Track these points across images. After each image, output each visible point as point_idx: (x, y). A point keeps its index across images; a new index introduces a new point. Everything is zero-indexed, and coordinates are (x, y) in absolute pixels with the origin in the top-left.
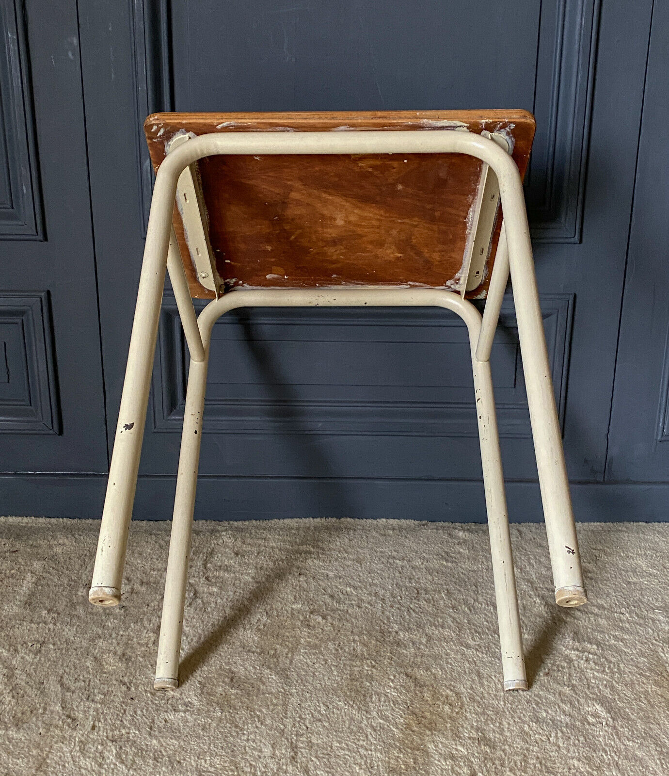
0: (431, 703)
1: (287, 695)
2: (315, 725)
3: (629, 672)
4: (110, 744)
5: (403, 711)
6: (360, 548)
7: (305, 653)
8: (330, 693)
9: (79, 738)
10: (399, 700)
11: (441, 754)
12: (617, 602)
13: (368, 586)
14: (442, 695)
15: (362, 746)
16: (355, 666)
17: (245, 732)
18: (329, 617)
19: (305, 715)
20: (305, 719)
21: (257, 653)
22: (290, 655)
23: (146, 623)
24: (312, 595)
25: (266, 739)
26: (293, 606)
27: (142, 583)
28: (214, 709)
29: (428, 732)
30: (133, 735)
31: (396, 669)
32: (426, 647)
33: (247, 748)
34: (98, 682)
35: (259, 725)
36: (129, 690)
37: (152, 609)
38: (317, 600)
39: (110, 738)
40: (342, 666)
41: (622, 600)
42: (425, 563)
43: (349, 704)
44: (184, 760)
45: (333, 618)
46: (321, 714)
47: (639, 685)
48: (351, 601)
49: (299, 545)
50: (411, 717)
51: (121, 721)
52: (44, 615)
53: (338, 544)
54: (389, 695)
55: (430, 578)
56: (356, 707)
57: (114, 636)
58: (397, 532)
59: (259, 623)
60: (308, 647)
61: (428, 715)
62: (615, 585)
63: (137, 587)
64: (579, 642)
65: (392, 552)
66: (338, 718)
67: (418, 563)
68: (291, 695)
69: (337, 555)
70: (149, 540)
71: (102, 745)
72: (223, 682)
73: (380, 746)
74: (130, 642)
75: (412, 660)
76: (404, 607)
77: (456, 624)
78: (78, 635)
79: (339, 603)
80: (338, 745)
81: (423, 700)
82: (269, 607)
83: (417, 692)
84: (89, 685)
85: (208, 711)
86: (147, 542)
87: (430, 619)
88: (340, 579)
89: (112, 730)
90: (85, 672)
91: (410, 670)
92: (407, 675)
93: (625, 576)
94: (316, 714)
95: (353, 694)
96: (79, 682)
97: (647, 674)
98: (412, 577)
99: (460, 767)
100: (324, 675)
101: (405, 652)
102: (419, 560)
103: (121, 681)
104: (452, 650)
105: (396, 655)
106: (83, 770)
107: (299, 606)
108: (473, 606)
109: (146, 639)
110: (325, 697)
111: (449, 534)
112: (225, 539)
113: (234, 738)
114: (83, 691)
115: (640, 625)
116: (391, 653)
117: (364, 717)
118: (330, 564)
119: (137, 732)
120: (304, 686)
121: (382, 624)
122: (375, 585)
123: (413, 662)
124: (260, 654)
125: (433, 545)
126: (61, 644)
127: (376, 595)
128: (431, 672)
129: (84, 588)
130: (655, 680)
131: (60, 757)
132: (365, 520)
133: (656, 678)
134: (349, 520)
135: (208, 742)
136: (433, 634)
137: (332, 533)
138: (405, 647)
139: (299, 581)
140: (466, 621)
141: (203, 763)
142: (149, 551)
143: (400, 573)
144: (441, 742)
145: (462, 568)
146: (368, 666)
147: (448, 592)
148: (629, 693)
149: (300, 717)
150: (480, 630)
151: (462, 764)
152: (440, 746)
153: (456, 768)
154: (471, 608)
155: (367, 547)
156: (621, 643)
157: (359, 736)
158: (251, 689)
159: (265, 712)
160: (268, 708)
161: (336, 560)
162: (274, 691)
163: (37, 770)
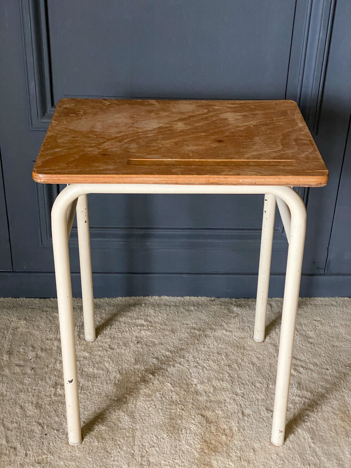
0: (215, 434)
1: (134, 430)
2: (151, 450)
3: (327, 411)
4: (37, 465)
5: (200, 440)
6: (173, 320)
7: (143, 400)
8: (159, 428)
9: (19, 462)
10: (197, 432)
12: (325, 361)
13: (179, 351)
14: (221, 429)
15: (177, 463)
16: (172, 409)
17: (112, 456)
18: (156, 374)
19: (145, 443)
20: (145, 446)
21: (115, 400)
22: (134, 402)
23: (48, 380)
24: (146, 358)
25: (124, 460)
26: (135, 367)
27: (42, 350)
28: (94, 440)
29: (213, 454)
30: (50, 459)
31: (195, 411)
32: (213, 395)
33: (114, 466)
34: (25, 423)
35: (119, 450)
36: (44, 429)
37: (50, 369)
38: (149, 362)
39: (37, 461)
40: (165, 409)
41: (328, 359)
42: (213, 332)
43: (169, 435)
45: (159, 375)
46: (154, 442)
47: (332, 420)
48: (169, 362)
49: (136, 320)
50: (204, 444)
51: (42, 450)
53: (160, 318)
54: (192, 429)
55: (216, 344)
56: (173, 438)
57: (30, 390)
58: (196, 308)
59: (115, 379)
60: (144, 396)
61: (213, 442)
62: (325, 347)
63: (39, 353)
64: (301, 391)
65: (193, 324)
66: (164, 445)
68: (136, 430)
69: (160, 327)
70: (43, 316)
71: (33, 466)
74: (40, 394)
75: (205, 404)
76: (200, 366)
77: (230, 378)
78: (8, 390)
79: (162, 364)
80: (164, 463)
81: (211, 432)
82: (120, 367)
83: (208, 427)
84: (19, 426)
85: (90, 442)
86: (41, 317)
87: (216, 375)
88: (162, 345)
89: (37, 456)
90: (16, 416)
91: (203, 412)
92: (202, 415)
93: (332, 341)
94: (151, 443)
95: (171, 428)
96: (13, 423)
97: (337, 412)
98: (205, 343)
100: (154, 416)
101: (201, 398)
102: (209, 331)
103: (38, 422)
104: (228, 397)
105: (196, 401)
107: (139, 366)
108: (241, 365)
109: (49, 392)
110: (156, 431)
111: (228, 309)
113: (106, 460)
114: (17, 430)
115: (337, 378)
116: (193, 400)
117: (178, 444)
118: (156, 334)
119: (52, 457)
120: (144, 423)
121: (187, 379)
122: (183, 349)
123: (205, 406)
124: (117, 402)
125: (218, 318)
127: (184, 357)
128: (216, 413)
129: (7, 354)
130: (341, 416)
132: (176, 297)
133: (342, 416)
134: (166, 297)
135: (92, 462)
136: (217, 386)
137: (156, 309)
138: (201, 395)
139: (137, 347)
140: (236, 376)
142: (43, 325)
143: (198, 341)
144: (220, 460)
145: (235, 336)
146: (180, 409)
147: (226, 354)
148: (325, 426)
149: (142, 445)
150: (244, 382)
152: (220, 462)
154: (239, 365)
155: (178, 321)
157: (175, 457)
158: (113, 426)
159: (123, 442)
160: (124, 440)
161: (159, 331)
162: (126, 427)
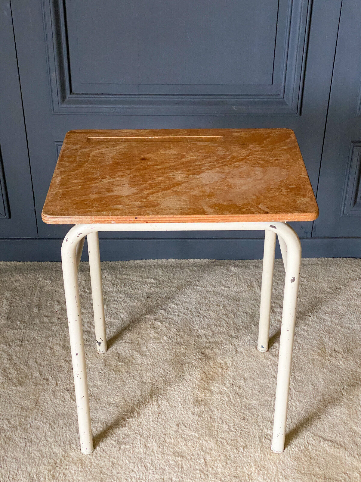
0: (213, 367)
2: (159, 379)
3: (307, 348)
4: (66, 392)
5: (200, 372)
6: (179, 279)
7: (153, 342)
8: (166, 363)
9: (51, 389)
10: (198, 366)
11: (216, 392)
13: (183, 304)
14: (218, 363)
15: (181, 389)
16: (177, 349)
17: (128, 384)
18: (164, 322)
20: (155, 377)
21: (130, 343)
22: (146, 344)
24: (155, 309)
25: (137, 387)
26: (146, 316)
28: (112, 373)
29: (211, 382)
31: (197, 350)
32: (212, 338)
33: (129, 392)
34: (54, 361)
35: (134, 380)
36: (70, 365)
38: (158, 313)
39: (66, 389)
40: (171, 349)
41: (311, 308)
42: (213, 288)
43: (175, 368)
44: (101, 398)
45: (166, 323)
47: (310, 355)
48: (175, 313)
49: (146, 279)
50: (203, 374)
51: (70, 381)
52: (19, 324)
53: (167, 277)
54: (193, 363)
55: (215, 298)
56: (178, 370)
57: (57, 335)
58: (199, 268)
60: (154, 339)
61: (211, 373)
62: (309, 299)
63: (64, 306)
65: (196, 282)
66: (170, 376)
67: (209, 288)
69: (167, 285)
71: (63, 392)
72: (115, 359)
73: (189, 388)
74: (66, 339)
76: (201, 315)
77: (227, 324)
78: (39, 335)
79: (169, 314)
80: (170, 389)
81: (209, 366)
83: (206, 362)
84: (50, 363)
85: (109, 374)
87: (214, 322)
88: (169, 299)
89: (66, 385)
90: (47, 356)
91: (203, 351)
92: (202, 353)
93: (315, 294)
94: (159, 374)
95: (176, 363)
96: (45, 361)
97: (315, 350)
98: (206, 297)
99: (224, 397)
100: (163, 354)
101: (201, 340)
103: (65, 360)
104: (224, 339)
105: (197, 343)
106: (56, 405)
107: (149, 316)
108: (236, 314)
110: (164, 365)
111: (227, 269)
112: (107, 275)
113: (123, 387)
114: (48, 366)
115: (317, 323)
116: (194, 342)
117: (181, 375)
118: (164, 290)
120: (154, 360)
121: (190, 326)
122: (187, 302)
123: (205, 346)
125: (218, 277)
126: (32, 341)
127: (187, 308)
128: (214, 351)
129: (36, 308)
131: (45, 399)
132: (181, 260)
133: (319, 352)
134: (173, 260)
135: (111, 389)
136: (215, 330)
137: (164, 270)
138: (202, 338)
139: (148, 301)
140: (232, 323)
141: (110, 399)
143: (200, 295)
144: (216, 386)
145: (232, 291)
146: (184, 349)
147: (224, 306)
148: (305, 360)
149: (153, 376)
150: (238, 327)
151: (225, 396)
152: (216, 388)
153: (223, 398)
154: (235, 315)
155: (183, 279)
156: (306, 333)
157: (180, 384)
158: (128, 362)
159: (136, 374)
160: (137, 372)
161: (167, 288)
162: (139, 363)
163: (35, 405)
